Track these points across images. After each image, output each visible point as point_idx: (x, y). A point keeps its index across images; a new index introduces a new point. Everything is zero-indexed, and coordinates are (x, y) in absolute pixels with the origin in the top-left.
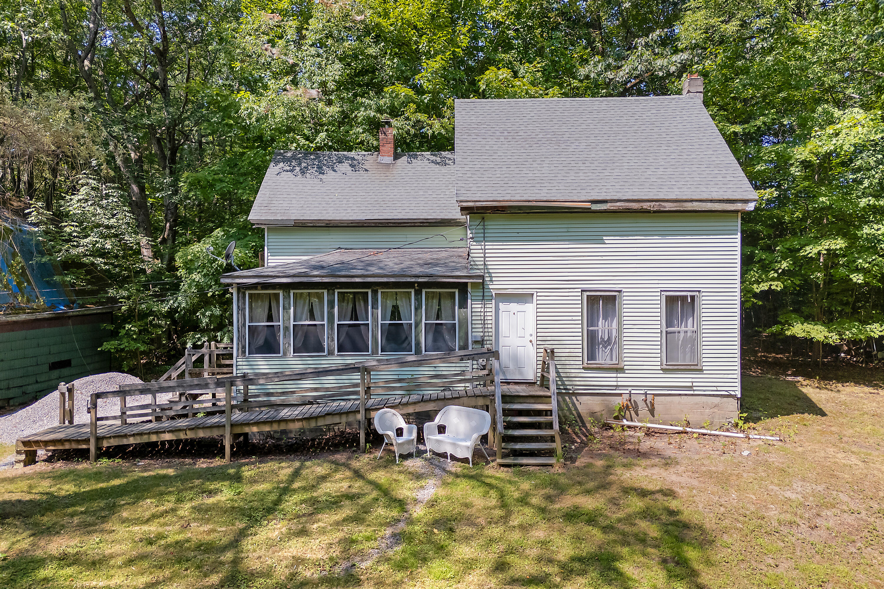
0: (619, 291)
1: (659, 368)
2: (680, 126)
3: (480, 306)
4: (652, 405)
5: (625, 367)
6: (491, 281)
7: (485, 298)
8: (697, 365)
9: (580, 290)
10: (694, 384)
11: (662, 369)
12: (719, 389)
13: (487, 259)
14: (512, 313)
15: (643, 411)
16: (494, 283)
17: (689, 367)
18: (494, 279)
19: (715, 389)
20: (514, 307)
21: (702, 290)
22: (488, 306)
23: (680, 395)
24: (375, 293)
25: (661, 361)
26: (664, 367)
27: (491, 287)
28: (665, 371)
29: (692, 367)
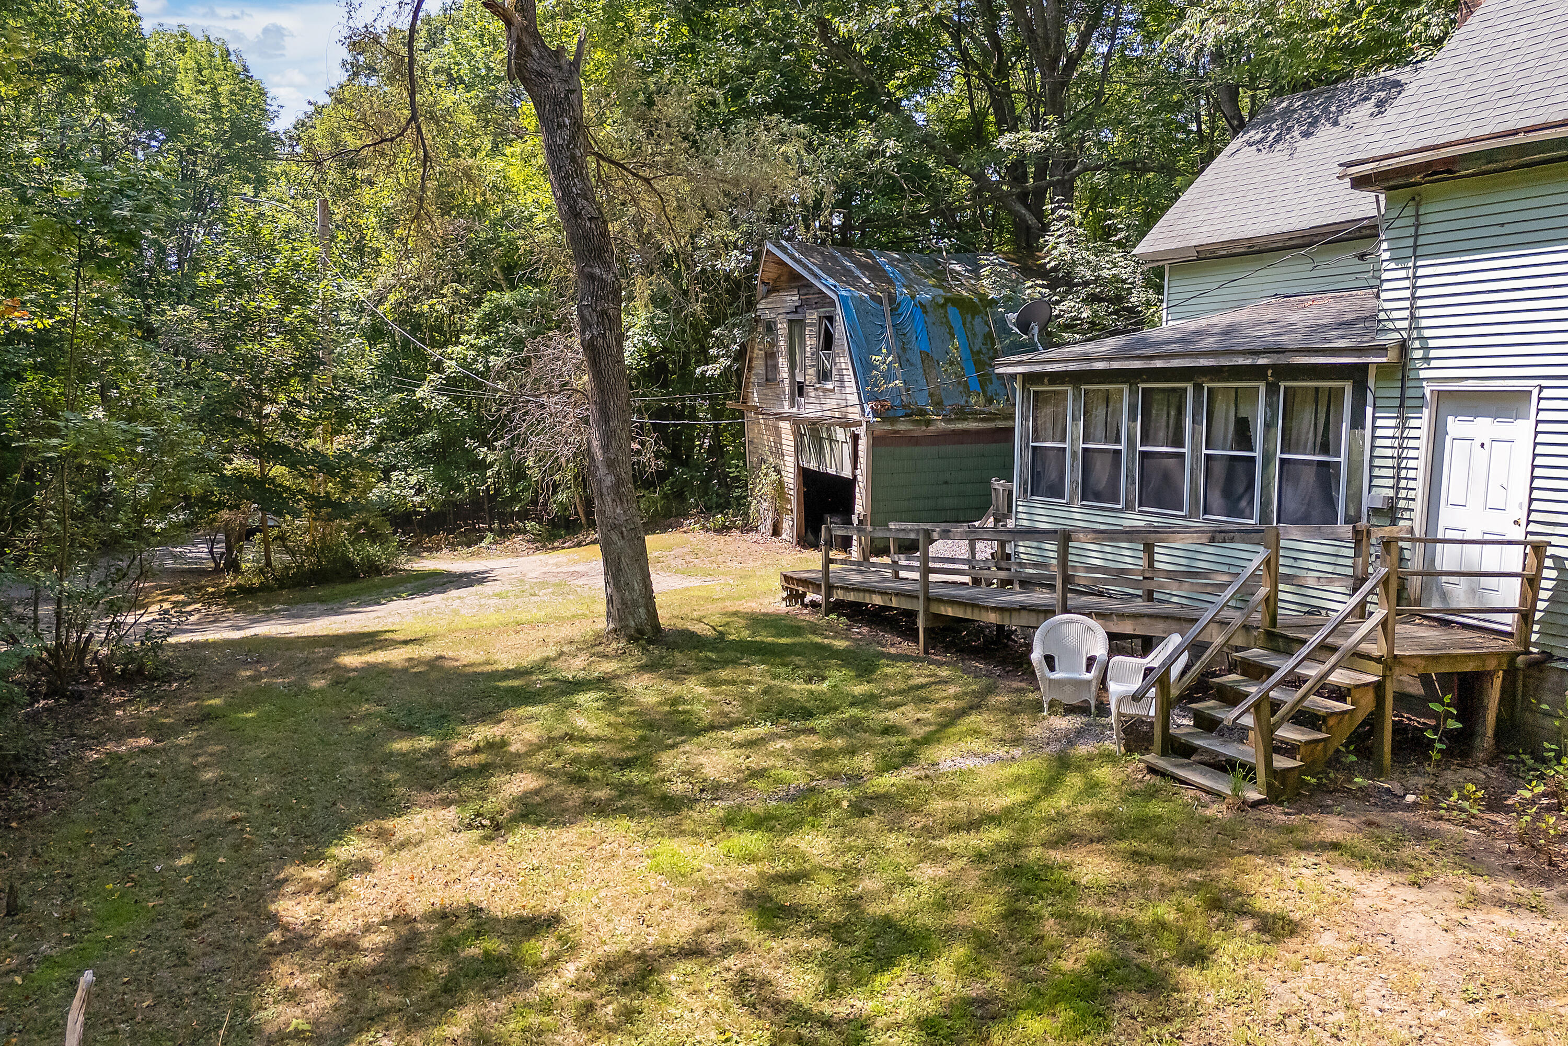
3: (1392, 423)
6: (1426, 359)
7: (1408, 403)
13: (1420, 303)
14: (1477, 443)
16: (1434, 364)
18: (1433, 354)
20: (1483, 426)
22: (1413, 423)
27: (1423, 374)
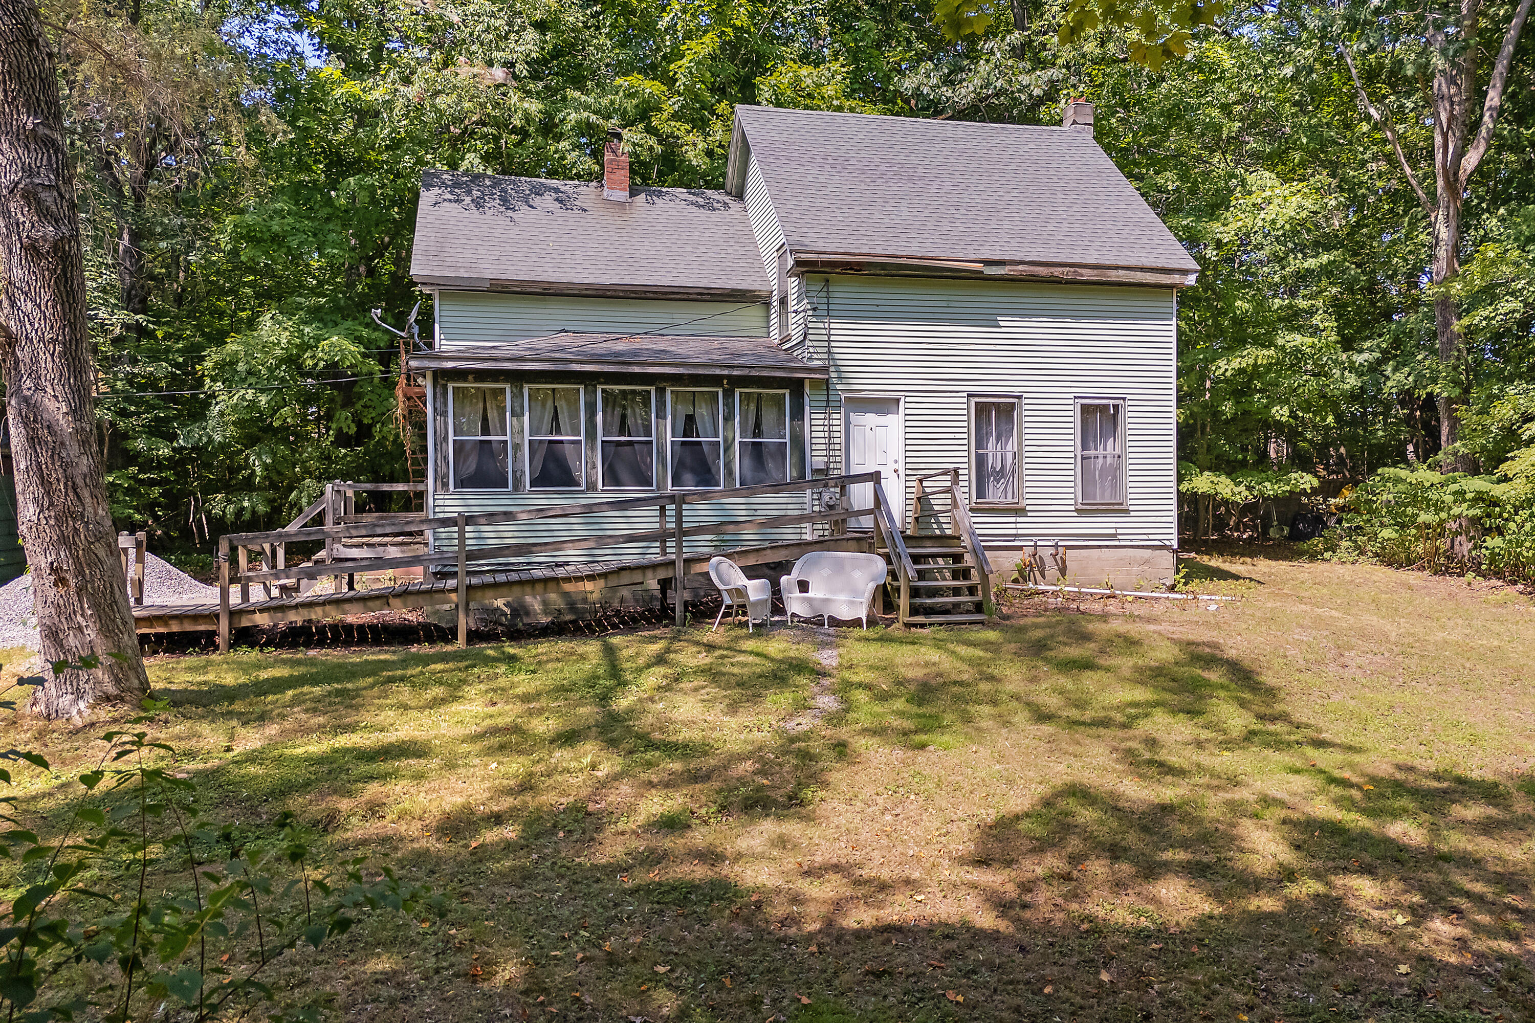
0: (1019, 397)
1: (1072, 508)
2: (1073, 168)
3: (822, 416)
4: (1064, 561)
5: (1028, 508)
6: (839, 378)
7: (831, 404)
8: (1122, 504)
9: (965, 394)
10: (1119, 531)
11: (1076, 510)
12: (1151, 537)
13: (833, 344)
14: (868, 428)
15: (1052, 571)
16: (844, 381)
17: (1111, 507)
18: (843, 375)
19: (1145, 537)
20: (871, 419)
21: (1129, 397)
22: (834, 416)
23: (1100, 547)
24: (661, 392)
25: (1075, 499)
26: (1080, 507)
27: (838, 387)
28: (1080, 512)
29: (1116, 507)
